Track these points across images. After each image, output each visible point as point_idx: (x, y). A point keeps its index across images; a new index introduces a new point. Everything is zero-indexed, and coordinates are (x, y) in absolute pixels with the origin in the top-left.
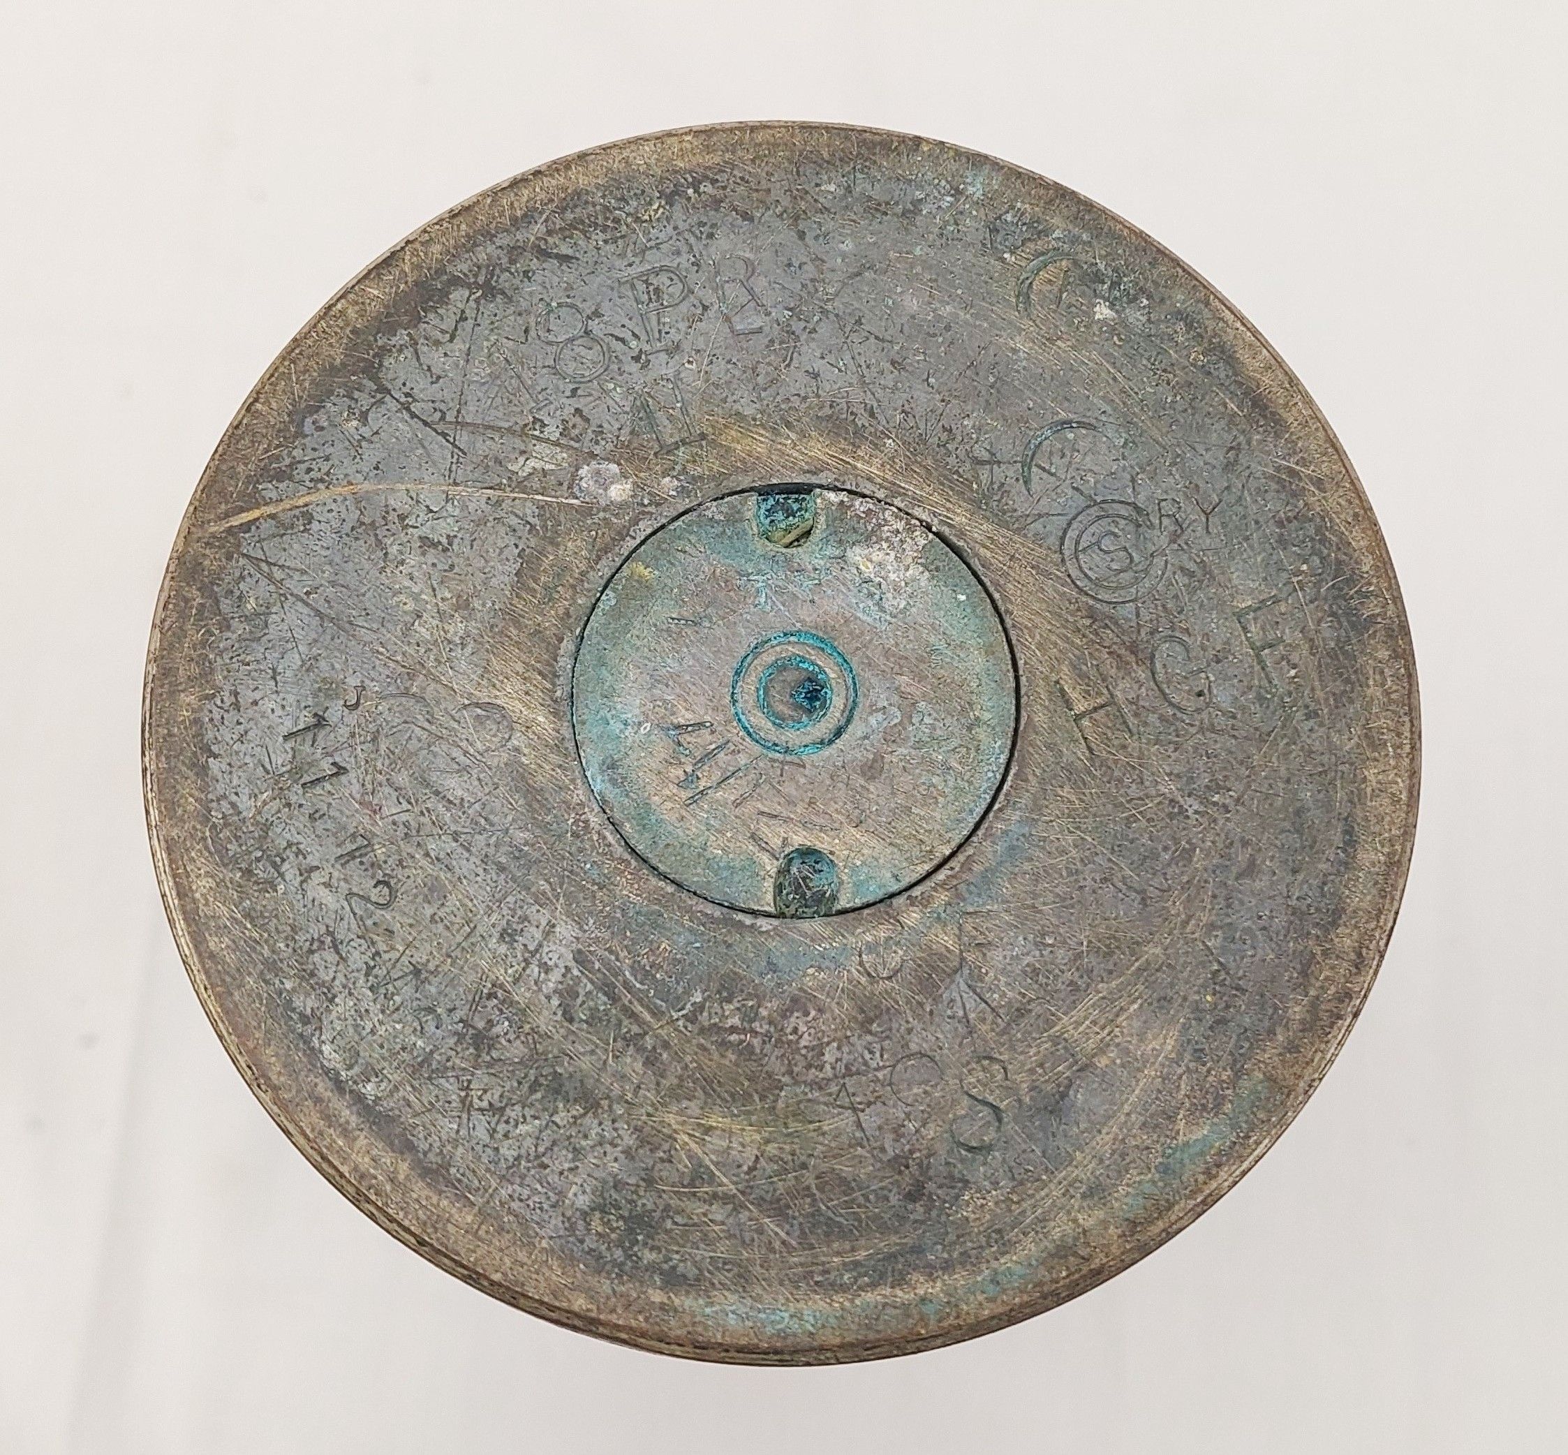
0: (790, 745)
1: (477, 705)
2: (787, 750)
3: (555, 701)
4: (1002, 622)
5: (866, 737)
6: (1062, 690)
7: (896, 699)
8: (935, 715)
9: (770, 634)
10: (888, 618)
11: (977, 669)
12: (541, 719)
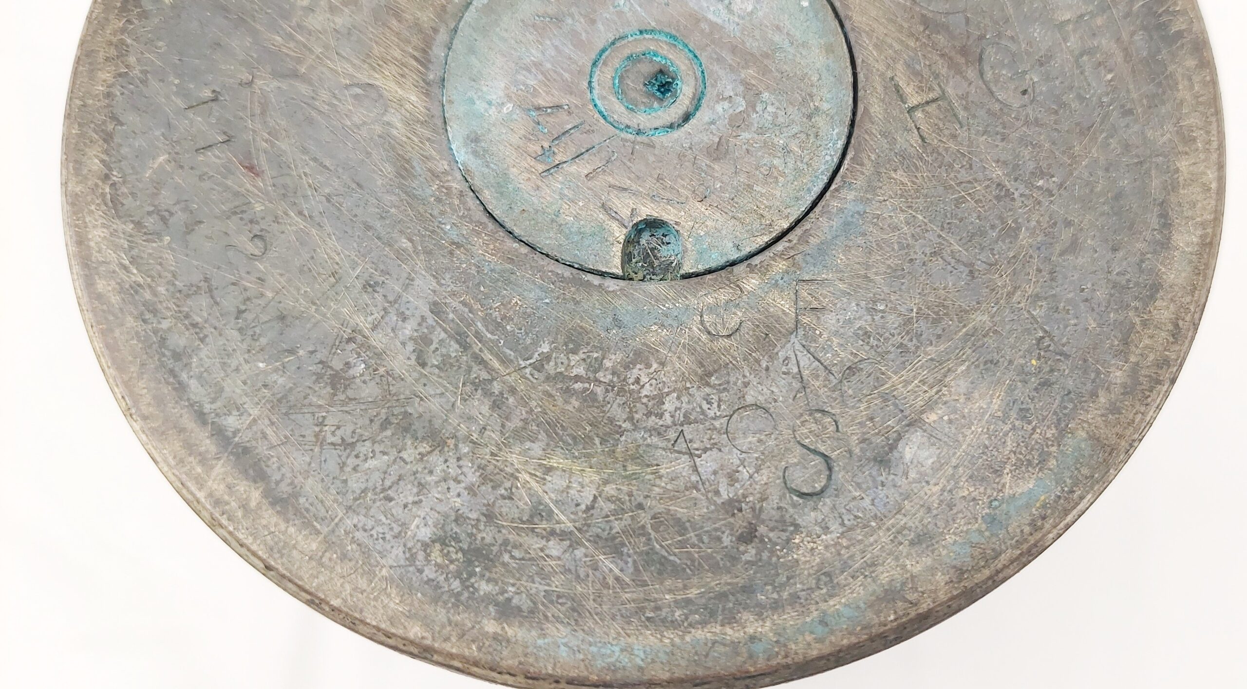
0: (641, 127)
1: (357, 85)
2: (639, 132)
3: (428, 84)
4: (842, 26)
5: (713, 123)
6: (897, 88)
7: (741, 88)
8: (777, 104)
9: (627, 30)
10: (736, 19)
11: (818, 65)
12: (413, 98)
